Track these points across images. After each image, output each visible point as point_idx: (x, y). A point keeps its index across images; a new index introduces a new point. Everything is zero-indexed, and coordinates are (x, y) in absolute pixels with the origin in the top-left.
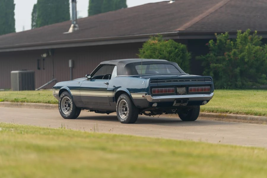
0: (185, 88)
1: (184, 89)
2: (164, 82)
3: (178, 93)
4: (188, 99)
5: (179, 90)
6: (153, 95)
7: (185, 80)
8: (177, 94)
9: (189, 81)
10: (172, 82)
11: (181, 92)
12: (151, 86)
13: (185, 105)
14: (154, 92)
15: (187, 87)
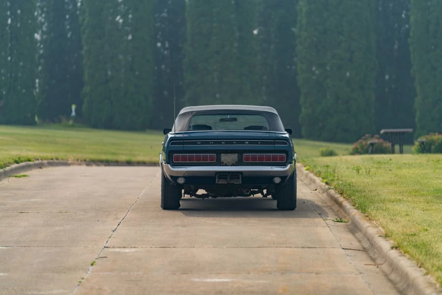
0: (236, 154)
1: (235, 157)
2: (196, 143)
3: (223, 163)
4: (241, 173)
5: (224, 158)
6: (173, 165)
7: (235, 142)
8: (220, 163)
9: (244, 143)
10: (211, 144)
11: (229, 161)
12: (172, 149)
13: (236, 183)
14: (177, 159)
15: (240, 152)
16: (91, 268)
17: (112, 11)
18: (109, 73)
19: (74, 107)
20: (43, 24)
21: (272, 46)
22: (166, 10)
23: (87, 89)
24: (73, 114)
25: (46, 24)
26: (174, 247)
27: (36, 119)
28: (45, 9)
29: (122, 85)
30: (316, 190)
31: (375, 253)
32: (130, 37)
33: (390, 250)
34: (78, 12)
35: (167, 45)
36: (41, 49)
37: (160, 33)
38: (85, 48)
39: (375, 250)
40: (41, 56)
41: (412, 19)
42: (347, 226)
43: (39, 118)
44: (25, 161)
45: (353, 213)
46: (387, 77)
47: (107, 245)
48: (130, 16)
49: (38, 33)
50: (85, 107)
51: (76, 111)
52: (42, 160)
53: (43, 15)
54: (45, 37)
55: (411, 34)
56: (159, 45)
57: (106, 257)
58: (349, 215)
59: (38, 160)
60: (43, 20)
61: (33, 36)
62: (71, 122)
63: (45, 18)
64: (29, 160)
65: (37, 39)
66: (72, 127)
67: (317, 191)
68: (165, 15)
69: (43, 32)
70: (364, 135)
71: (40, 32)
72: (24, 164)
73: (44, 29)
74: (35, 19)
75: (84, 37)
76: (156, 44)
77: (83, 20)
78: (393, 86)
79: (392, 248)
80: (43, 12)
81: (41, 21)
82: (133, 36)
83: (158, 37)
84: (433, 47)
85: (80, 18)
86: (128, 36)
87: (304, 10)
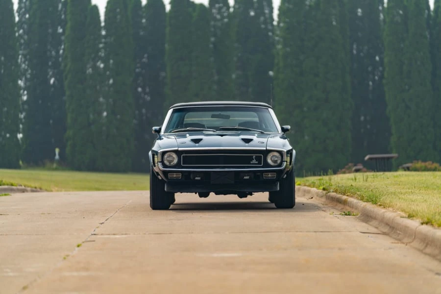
16: (77, 249)
17: (93, 56)
18: (91, 116)
19: (57, 151)
20: (27, 70)
21: (250, 90)
22: (146, 56)
23: (70, 133)
24: (57, 157)
25: (30, 71)
26: (171, 233)
27: (21, 163)
28: (28, 57)
29: (104, 128)
30: (312, 198)
31: (399, 234)
32: (111, 81)
33: (419, 226)
34: (60, 59)
35: (147, 90)
36: (24, 95)
37: (141, 78)
38: (68, 93)
39: (398, 232)
40: (24, 103)
41: (386, 60)
42: (358, 218)
43: (23, 162)
44: (8, 185)
45: (362, 206)
46: (362, 118)
47: (95, 233)
48: (111, 61)
49: (21, 80)
50: (68, 150)
51: (60, 154)
52: (25, 186)
53: (27, 63)
54: (28, 84)
55: (386, 75)
56: (140, 89)
57: (94, 241)
58: (356, 208)
59: (21, 186)
60: (26, 67)
61: (17, 82)
62: (55, 165)
63: (28, 66)
64: (12, 185)
65: (21, 87)
66: (56, 169)
67: (314, 198)
68: (144, 60)
69: (26, 79)
70: (347, 165)
71: (24, 79)
72: (6, 187)
73: (28, 76)
74: (19, 66)
75: (66, 83)
76: (136, 89)
77: (66, 66)
78: (368, 127)
79: (422, 224)
80: (26, 60)
81: (24, 69)
82: (114, 80)
83: (139, 81)
84: (407, 87)
85: (63, 65)
86: (109, 81)
87: (281, 53)
